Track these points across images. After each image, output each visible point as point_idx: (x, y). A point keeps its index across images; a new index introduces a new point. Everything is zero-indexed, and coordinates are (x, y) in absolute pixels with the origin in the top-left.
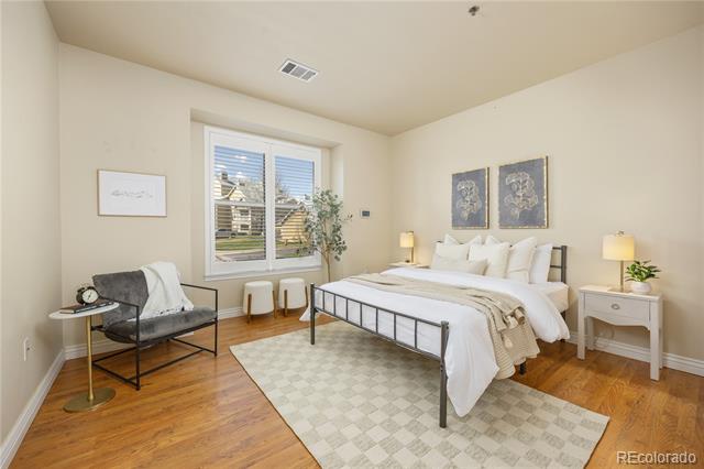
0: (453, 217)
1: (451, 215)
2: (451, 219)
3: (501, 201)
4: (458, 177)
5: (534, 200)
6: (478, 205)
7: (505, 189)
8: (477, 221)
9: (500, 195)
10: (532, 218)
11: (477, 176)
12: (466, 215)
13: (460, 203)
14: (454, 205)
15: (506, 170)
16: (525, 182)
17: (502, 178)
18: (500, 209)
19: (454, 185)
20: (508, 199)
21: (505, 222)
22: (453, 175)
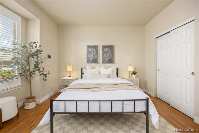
0: (87, 60)
1: (86, 59)
2: (86, 61)
3: (103, 56)
4: (89, 47)
5: (111, 56)
6: (96, 56)
7: (104, 53)
8: (95, 61)
9: (102, 54)
10: (111, 61)
11: (96, 47)
12: (92, 59)
13: (89, 56)
14: (87, 56)
15: (104, 47)
16: (109, 51)
17: (103, 49)
18: (102, 58)
19: (88, 49)
20: (105, 55)
21: (104, 62)
22: (87, 46)
